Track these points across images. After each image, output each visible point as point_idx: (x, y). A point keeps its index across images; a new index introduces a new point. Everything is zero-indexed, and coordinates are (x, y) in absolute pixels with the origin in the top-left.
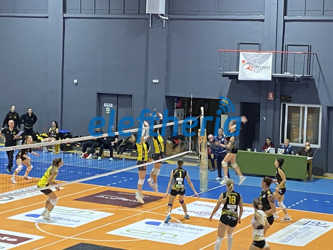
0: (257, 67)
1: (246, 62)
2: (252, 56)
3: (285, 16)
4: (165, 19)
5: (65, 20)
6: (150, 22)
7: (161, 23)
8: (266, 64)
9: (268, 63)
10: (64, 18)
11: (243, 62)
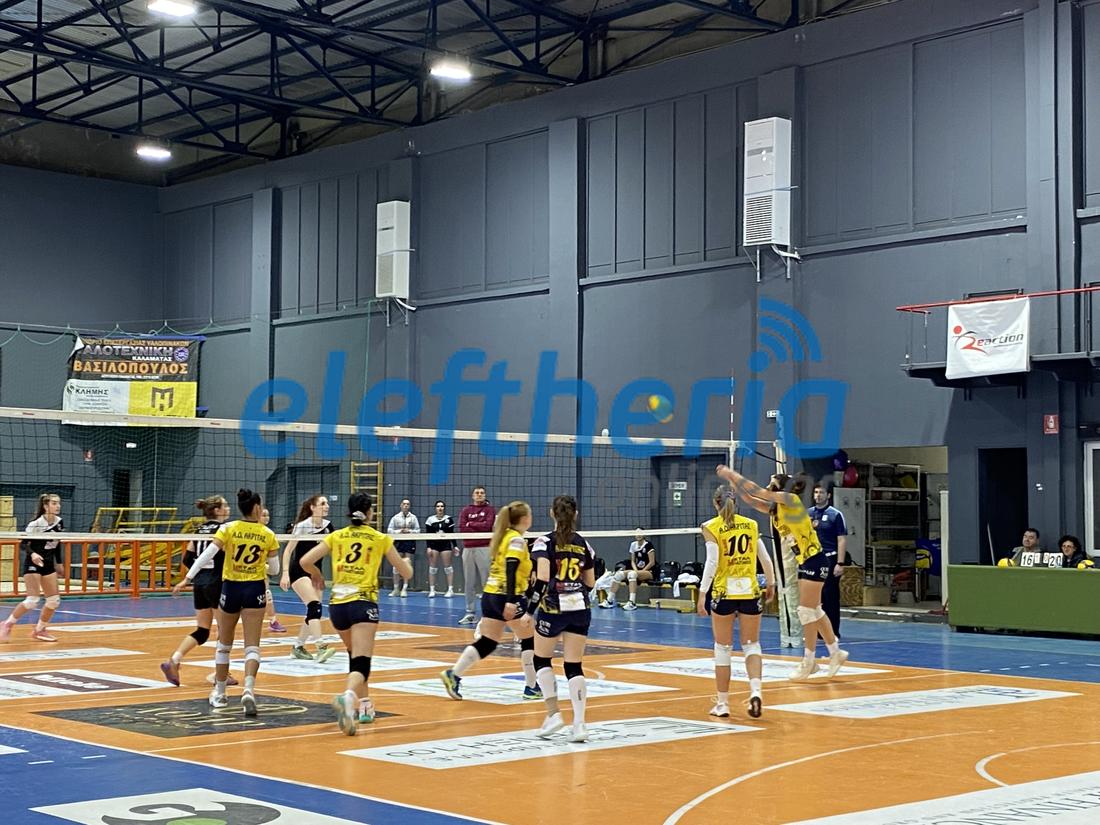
0: (990, 340)
1: (964, 331)
2: (978, 311)
3: (1078, 210)
4: (791, 258)
5: (585, 293)
6: (758, 268)
7: (783, 270)
8: (1014, 330)
9: (1018, 326)
10: (582, 288)
11: (958, 330)
